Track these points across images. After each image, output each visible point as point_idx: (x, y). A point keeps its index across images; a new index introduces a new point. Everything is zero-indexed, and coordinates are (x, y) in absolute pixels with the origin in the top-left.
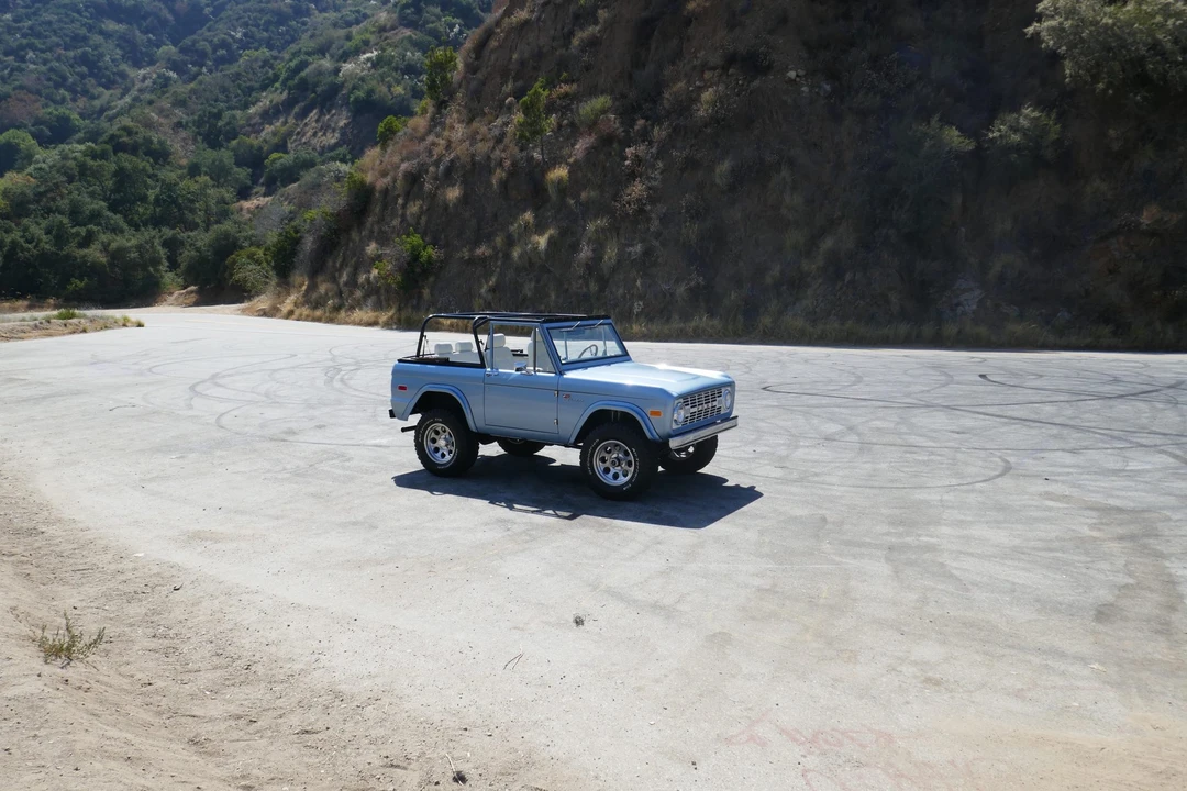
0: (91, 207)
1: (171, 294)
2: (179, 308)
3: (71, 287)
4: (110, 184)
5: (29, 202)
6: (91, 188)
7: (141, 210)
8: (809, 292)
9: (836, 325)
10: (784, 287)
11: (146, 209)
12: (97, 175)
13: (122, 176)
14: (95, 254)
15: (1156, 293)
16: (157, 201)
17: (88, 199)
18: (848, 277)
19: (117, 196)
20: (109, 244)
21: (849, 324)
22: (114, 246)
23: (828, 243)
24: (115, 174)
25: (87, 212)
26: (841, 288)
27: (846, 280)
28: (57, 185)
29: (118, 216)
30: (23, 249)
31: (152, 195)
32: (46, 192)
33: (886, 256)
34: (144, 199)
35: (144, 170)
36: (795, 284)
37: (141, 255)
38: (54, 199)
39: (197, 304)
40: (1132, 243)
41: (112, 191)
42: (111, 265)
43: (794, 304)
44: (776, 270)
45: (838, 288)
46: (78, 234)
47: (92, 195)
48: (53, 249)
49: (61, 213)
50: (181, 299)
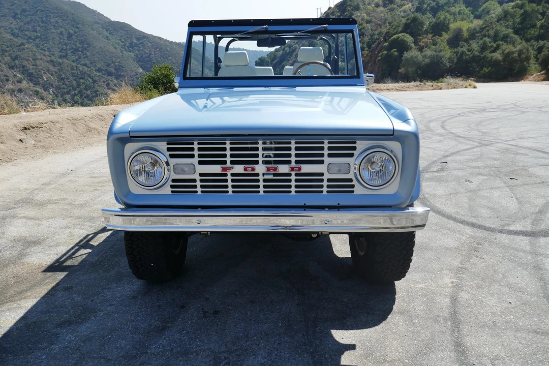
0: (504, 33)
1: (532, 75)
2: (534, 83)
3: (482, 72)
4: (518, 20)
5: (477, 33)
6: (507, 23)
7: (532, 32)
11: (535, 31)
12: (513, 16)
13: (526, 16)
14: (498, 56)
16: (542, 27)
17: (504, 29)
19: (520, 26)
20: (505, 50)
22: (507, 51)
24: (522, 15)
25: (502, 36)
28: (491, 23)
29: (517, 36)
30: (466, 55)
31: (539, 24)
32: (486, 27)
34: (534, 26)
35: (538, 10)
37: (519, 55)
38: (488, 31)
39: (544, 80)
41: (519, 24)
42: (504, 60)
46: (492, 46)
47: (507, 27)
48: (479, 54)
49: (489, 36)
50: (536, 78)
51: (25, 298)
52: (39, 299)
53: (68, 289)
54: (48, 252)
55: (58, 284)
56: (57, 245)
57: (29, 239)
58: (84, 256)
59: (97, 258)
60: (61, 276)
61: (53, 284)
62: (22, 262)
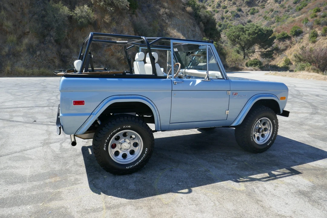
8: (22, 58)
9: (37, 70)
10: (11, 56)
15: (123, 61)
18: (38, 53)
21: (42, 70)
23: (26, 41)
26: (36, 57)
27: (38, 54)
33: (50, 47)
36: (15, 55)
40: (116, 48)
43: (17, 62)
44: (7, 49)
45: (34, 57)
51: (314, 167)
52: (308, 164)
53: (295, 162)
54: (297, 182)
55: (298, 165)
56: (289, 184)
57: (307, 199)
58: (279, 170)
59: (274, 167)
60: (295, 167)
61: (300, 166)
62: (313, 183)
